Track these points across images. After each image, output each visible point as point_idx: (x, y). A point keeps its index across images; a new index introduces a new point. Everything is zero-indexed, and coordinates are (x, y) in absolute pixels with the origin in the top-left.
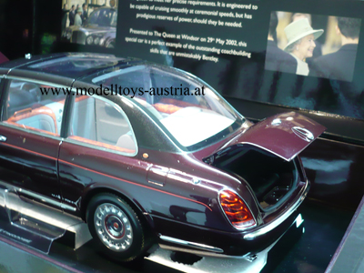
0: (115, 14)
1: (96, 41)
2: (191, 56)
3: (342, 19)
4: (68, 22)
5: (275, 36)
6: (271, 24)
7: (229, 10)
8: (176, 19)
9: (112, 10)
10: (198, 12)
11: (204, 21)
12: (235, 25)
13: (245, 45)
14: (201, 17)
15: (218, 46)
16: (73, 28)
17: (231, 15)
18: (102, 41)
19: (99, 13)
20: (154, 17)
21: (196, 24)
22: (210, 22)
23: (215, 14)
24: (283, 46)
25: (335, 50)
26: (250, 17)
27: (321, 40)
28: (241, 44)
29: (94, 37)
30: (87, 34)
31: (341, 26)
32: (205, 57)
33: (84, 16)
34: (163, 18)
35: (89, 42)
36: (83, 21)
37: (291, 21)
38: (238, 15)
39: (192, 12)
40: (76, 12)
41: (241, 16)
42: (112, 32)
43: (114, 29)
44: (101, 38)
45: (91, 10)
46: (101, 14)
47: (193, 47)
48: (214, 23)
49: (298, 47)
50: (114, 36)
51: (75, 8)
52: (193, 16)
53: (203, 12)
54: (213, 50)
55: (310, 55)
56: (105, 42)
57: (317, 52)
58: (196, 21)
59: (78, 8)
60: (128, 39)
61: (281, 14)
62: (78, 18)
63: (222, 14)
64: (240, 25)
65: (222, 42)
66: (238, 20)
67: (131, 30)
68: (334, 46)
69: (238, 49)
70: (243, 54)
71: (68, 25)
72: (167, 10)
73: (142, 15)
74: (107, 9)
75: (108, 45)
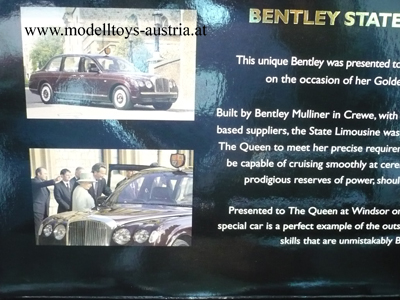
0: (187, 181)
1: (139, 238)
4: (54, 204)
8: (339, 181)
9: (179, 174)
10: (388, 166)
14: (393, 174)
16: (69, 217)
18: (156, 236)
19: (141, 181)
30: (112, 225)
34: (311, 181)
35: (120, 240)
39: (373, 165)
40: (76, 183)
42: (182, 216)
43: (187, 211)
44: (151, 230)
45: (117, 178)
46: (148, 183)
47: (377, 227)
50: (187, 223)
51: (71, 175)
52: (377, 174)
56: (164, 237)
58: (382, 181)
60: (222, 227)
67: (231, 209)
71: (53, 211)
72: (320, 166)
73: (258, 180)
74: (163, 173)
75: (173, 241)
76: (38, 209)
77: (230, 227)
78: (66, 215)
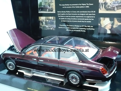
0: (55, 21)
1: (50, 29)
2: (78, 31)
3: (118, 18)
4: (41, 24)
5: (100, 24)
6: (99, 21)
7: (87, 18)
8: (73, 21)
9: (54, 20)
10: (79, 19)
11: (81, 21)
12: (89, 22)
13: (93, 27)
14: (79, 20)
15: (85, 28)
17: (88, 19)
18: (52, 29)
19: (50, 21)
20: (66, 21)
21: (78, 22)
22: (82, 21)
23: (84, 19)
24: (103, 26)
25: (117, 26)
26: (93, 19)
27: (113, 24)
28: (91, 27)
29: (49, 27)
30: (47, 27)
31: (118, 20)
32: (82, 31)
33: (46, 22)
34: (69, 21)
35: (48, 29)
36: (46, 23)
37: (104, 20)
38: (90, 19)
39: (77, 19)
40: (43, 21)
41: (91, 19)
42: (55, 26)
43: (55, 25)
45: (47, 20)
47: (78, 28)
48: (83, 22)
49: (107, 26)
50: (55, 27)
51: (43, 20)
52: (77, 20)
53: (80, 19)
54: (84, 29)
55: (110, 28)
56: (53, 29)
57: (112, 27)
58: (78, 21)
59: (44, 20)
60: (59, 28)
61: (101, 18)
62: (44, 23)
63: (85, 19)
64: (91, 22)
65: (86, 26)
66: (90, 20)
67: (60, 25)
68: (116, 25)
69: (91, 28)
70: (93, 29)
71: (41, 25)
72: (70, 19)
73: (63, 21)
74: (52, 20)
75: (54, 29)
76: (40, 24)
77: (60, 28)
78: (42, 25)
